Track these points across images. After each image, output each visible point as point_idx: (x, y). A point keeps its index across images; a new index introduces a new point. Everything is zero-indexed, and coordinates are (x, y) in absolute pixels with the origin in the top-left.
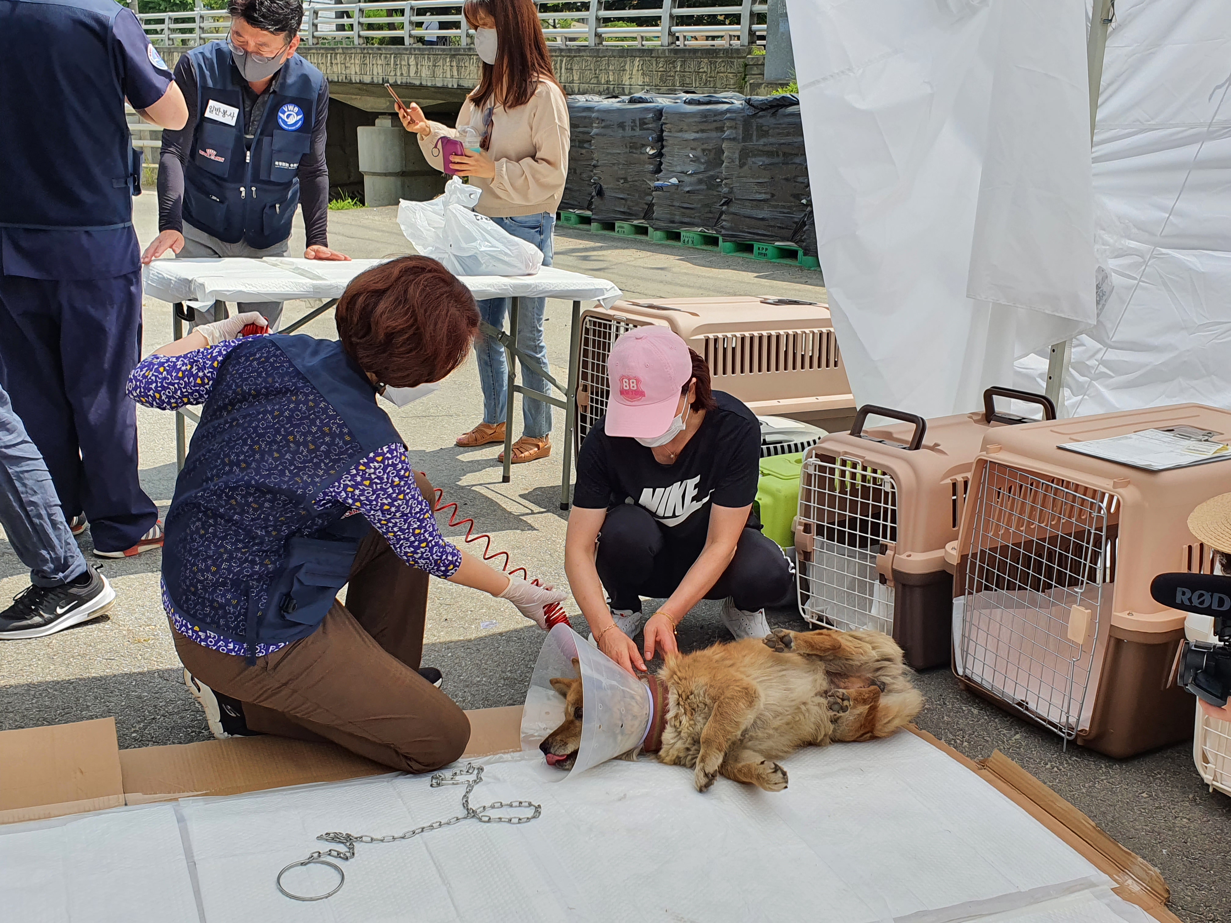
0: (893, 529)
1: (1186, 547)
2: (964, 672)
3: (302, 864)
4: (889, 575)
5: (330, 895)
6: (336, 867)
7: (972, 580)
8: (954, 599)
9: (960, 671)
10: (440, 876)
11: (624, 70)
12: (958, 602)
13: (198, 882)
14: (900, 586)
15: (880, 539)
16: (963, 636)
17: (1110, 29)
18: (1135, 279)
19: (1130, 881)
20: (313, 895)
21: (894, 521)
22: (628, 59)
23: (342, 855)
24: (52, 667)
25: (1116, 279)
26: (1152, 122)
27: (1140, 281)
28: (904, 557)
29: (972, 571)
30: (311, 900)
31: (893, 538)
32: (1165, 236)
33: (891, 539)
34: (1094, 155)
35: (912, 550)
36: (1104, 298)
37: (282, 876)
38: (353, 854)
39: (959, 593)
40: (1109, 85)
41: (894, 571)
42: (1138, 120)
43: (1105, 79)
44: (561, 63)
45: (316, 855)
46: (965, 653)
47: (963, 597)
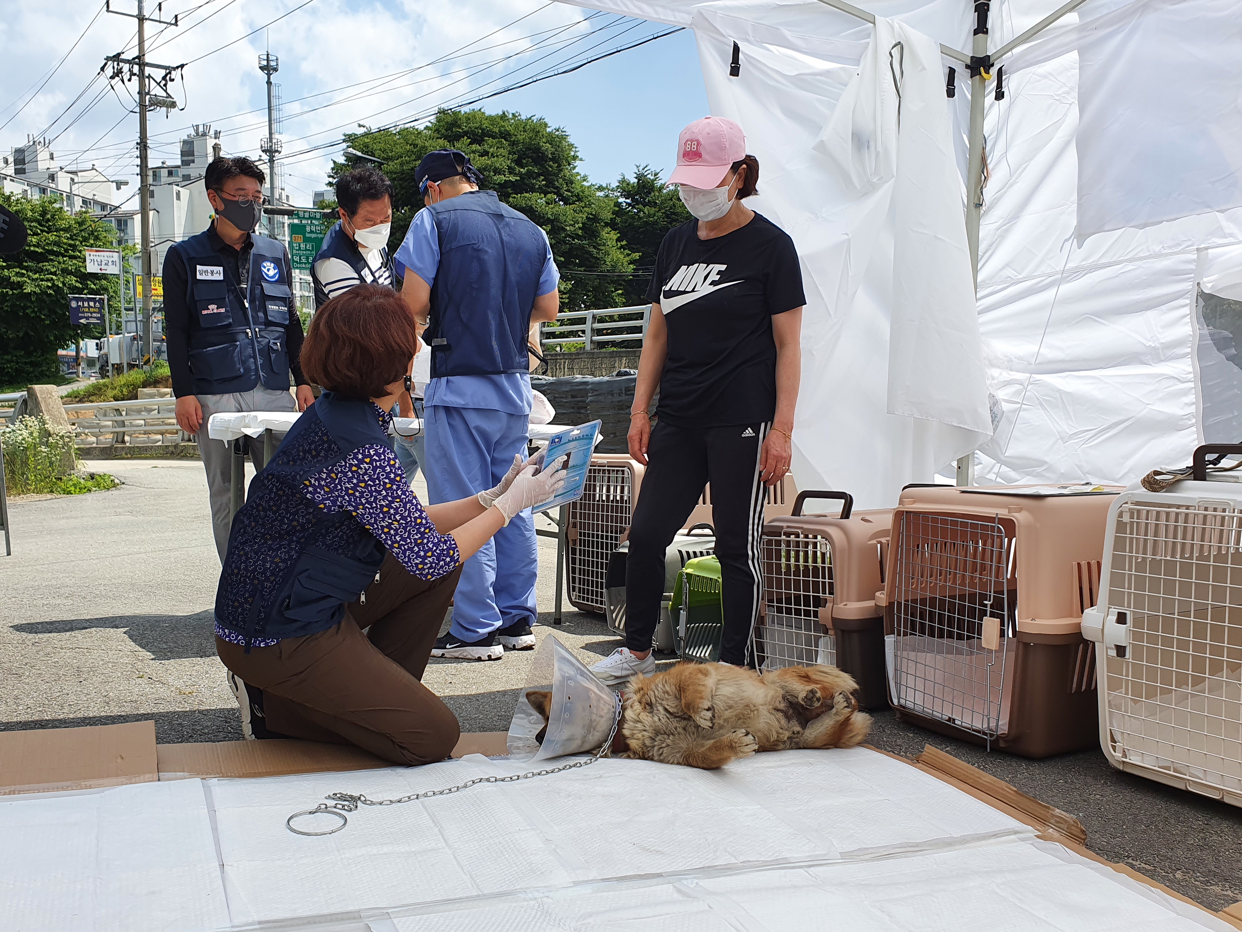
0: (831, 585)
1: (1075, 564)
2: (899, 702)
3: (310, 813)
4: (829, 625)
5: (333, 832)
6: (340, 815)
7: (899, 618)
8: (886, 637)
9: (895, 701)
10: (433, 821)
11: (614, 367)
12: (889, 640)
13: (216, 823)
14: (840, 633)
15: (821, 595)
16: (896, 670)
17: (982, 212)
18: (1018, 403)
19: (1051, 830)
20: (318, 831)
21: (831, 577)
22: (617, 359)
23: (346, 808)
24: (107, 708)
25: (1005, 407)
26: (1020, 276)
27: (1023, 404)
28: (841, 606)
29: (899, 611)
30: (316, 835)
31: (831, 593)
32: (1039, 364)
33: (829, 594)
34: (978, 309)
35: (848, 601)
36: (997, 419)
37: (292, 820)
38: (356, 807)
39: (889, 632)
40: (984, 253)
41: (833, 619)
42: (1010, 277)
43: (982, 248)
44: (564, 364)
45: (323, 807)
46: (898, 684)
47: (893, 636)
